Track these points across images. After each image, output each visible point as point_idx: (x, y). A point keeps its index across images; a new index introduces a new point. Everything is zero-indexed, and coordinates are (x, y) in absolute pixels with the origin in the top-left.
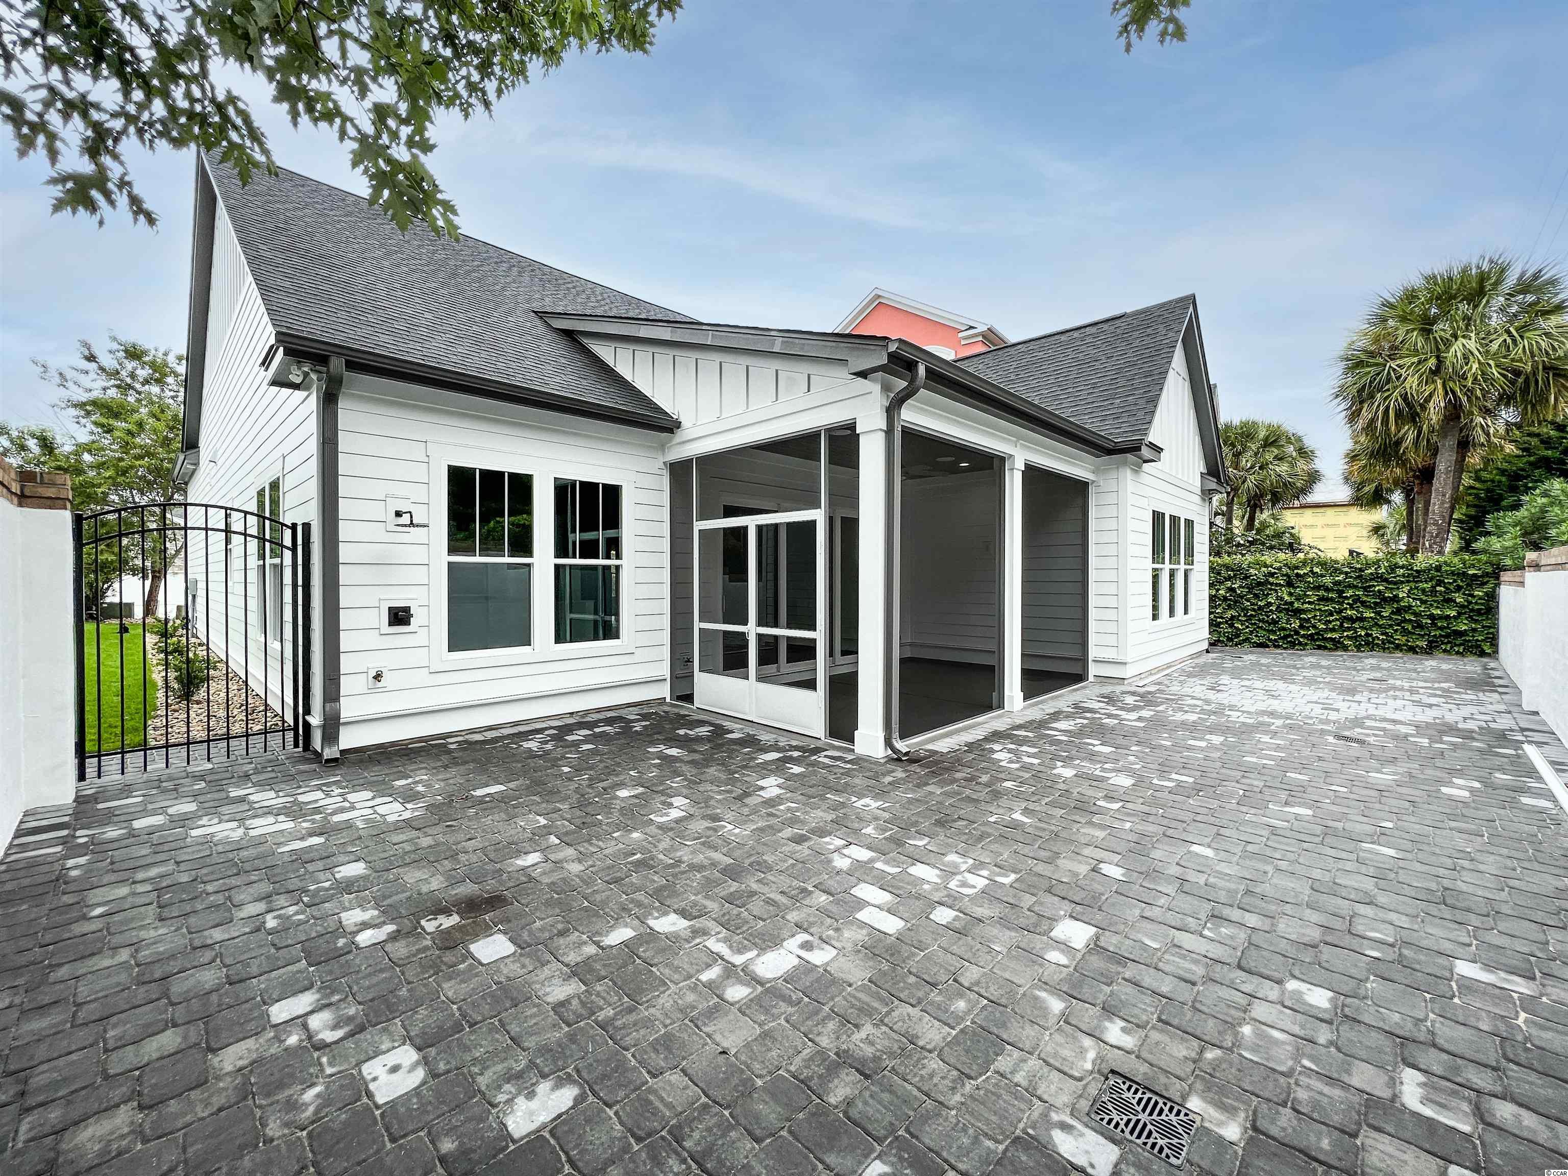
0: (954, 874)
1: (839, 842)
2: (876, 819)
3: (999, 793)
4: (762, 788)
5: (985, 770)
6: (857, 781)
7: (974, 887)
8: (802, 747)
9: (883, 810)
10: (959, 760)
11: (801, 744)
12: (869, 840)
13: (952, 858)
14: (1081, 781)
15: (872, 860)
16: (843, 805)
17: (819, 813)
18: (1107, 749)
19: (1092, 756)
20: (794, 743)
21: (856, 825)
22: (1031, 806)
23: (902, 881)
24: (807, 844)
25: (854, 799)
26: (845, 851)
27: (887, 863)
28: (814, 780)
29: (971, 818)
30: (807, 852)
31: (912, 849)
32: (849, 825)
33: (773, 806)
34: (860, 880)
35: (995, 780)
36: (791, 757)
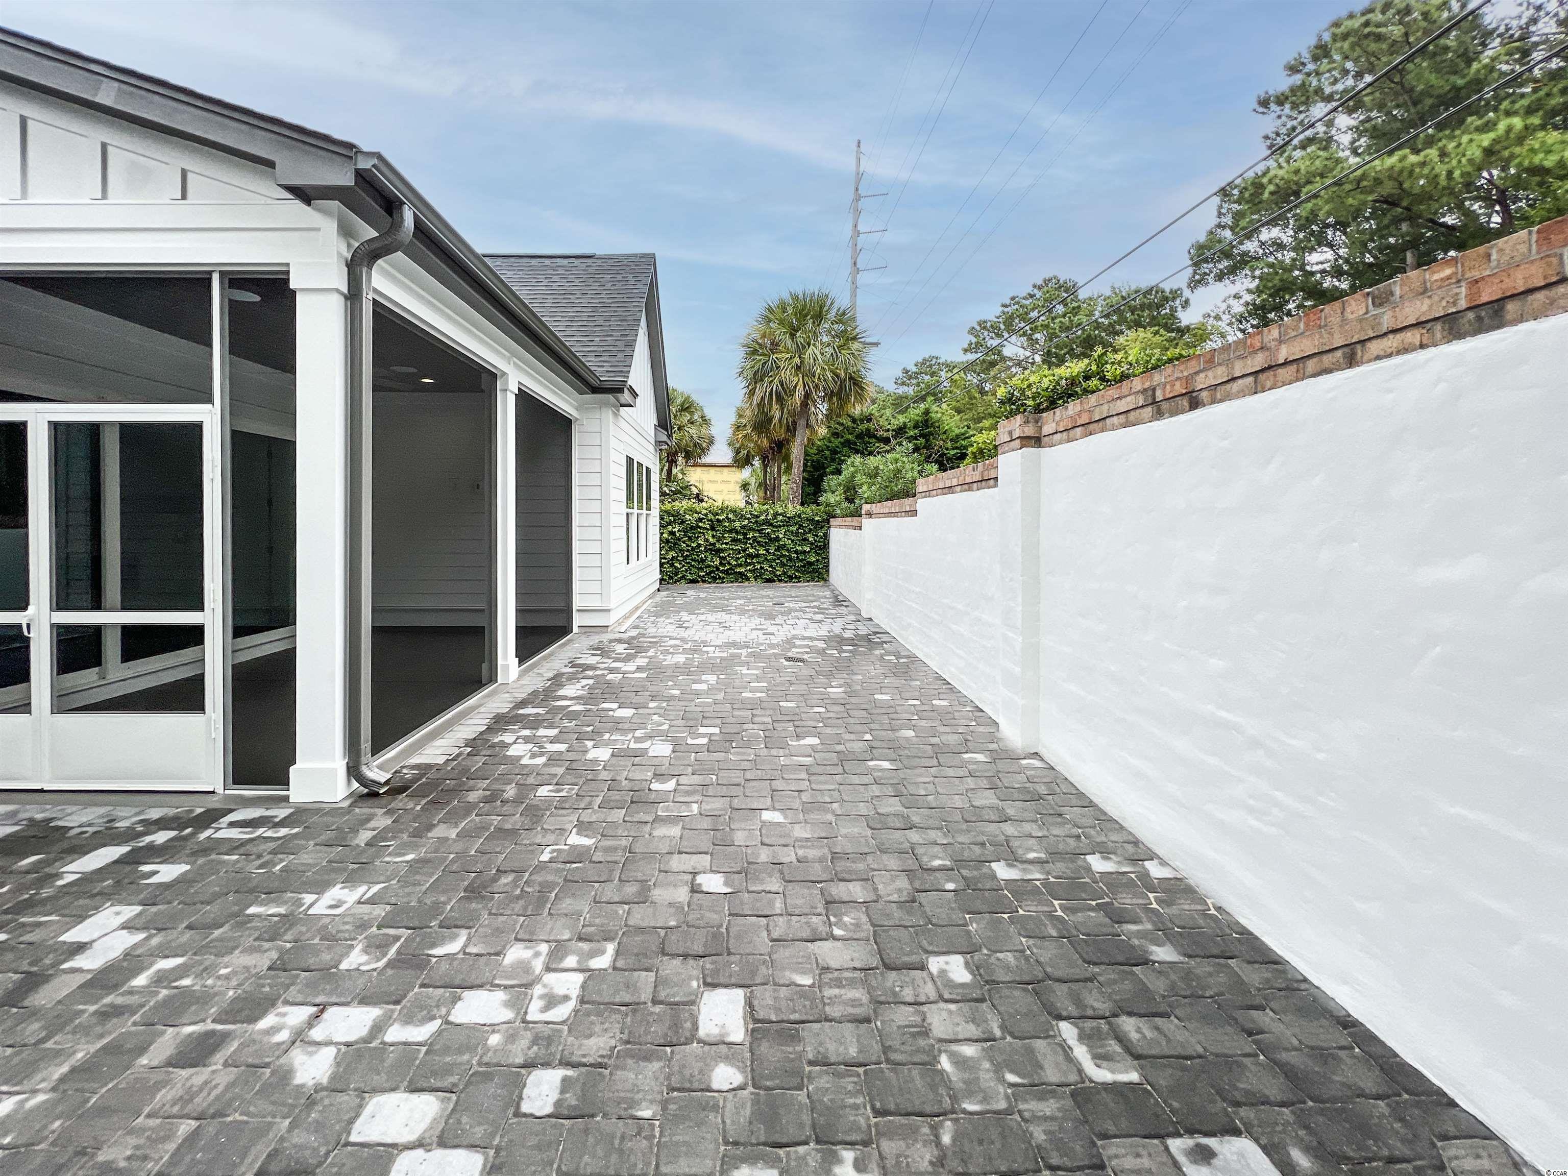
0: (528, 985)
1: (298, 1015)
2: (362, 926)
3: (536, 808)
4: (80, 948)
5: (505, 779)
6: (306, 858)
7: (566, 998)
8: (176, 818)
9: (372, 901)
10: (465, 771)
11: (171, 812)
12: (361, 982)
13: (515, 953)
14: (622, 762)
15: (378, 1028)
16: (288, 920)
17: (240, 959)
18: (627, 713)
19: (617, 725)
20: (154, 814)
21: (326, 957)
22: (586, 816)
23: (446, 1050)
24: (219, 1058)
25: (309, 898)
26: (317, 1034)
27: (408, 1019)
28: (213, 883)
29: (516, 865)
30: (224, 1078)
31: (444, 966)
32: (312, 961)
33: (116, 987)
34: (361, 1092)
35: (525, 789)
36: (151, 847)
